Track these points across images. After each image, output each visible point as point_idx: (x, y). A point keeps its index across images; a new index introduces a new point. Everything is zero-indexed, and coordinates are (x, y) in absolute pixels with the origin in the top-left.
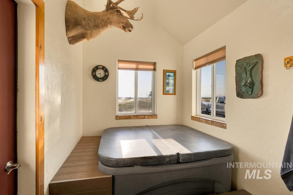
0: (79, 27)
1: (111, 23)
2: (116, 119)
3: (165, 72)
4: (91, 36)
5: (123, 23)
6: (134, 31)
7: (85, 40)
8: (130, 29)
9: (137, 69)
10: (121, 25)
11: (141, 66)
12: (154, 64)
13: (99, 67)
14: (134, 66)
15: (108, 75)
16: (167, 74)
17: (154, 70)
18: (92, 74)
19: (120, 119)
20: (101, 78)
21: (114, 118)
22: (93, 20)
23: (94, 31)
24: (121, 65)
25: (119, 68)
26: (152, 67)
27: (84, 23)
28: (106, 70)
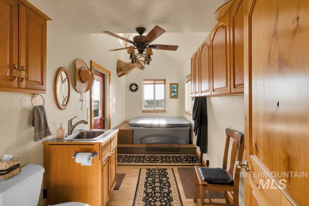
0: (122, 71)
1: (135, 67)
2: (142, 112)
3: (171, 84)
4: (127, 74)
5: (140, 67)
6: (145, 69)
7: (124, 75)
8: (143, 69)
9: (154, 84)
10: (139, 67)
11: (156, 82)
12: (165, 80)
13: (133, 84)
14: (152, 82)
15: (138, 88)
16: (172, 86)
17: (165, 83)
18: (130, 88)
19: (144, 112)
20: (134, 90)
21: (141, 111)
22: (127, 67)
23: (128, 71)
24: (145, 82)
25: (144, 84)
26: (163, 82)
27: (124, 69)
28: (136, 86)
